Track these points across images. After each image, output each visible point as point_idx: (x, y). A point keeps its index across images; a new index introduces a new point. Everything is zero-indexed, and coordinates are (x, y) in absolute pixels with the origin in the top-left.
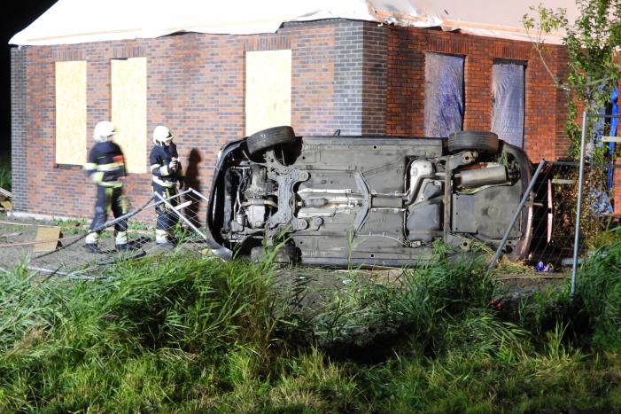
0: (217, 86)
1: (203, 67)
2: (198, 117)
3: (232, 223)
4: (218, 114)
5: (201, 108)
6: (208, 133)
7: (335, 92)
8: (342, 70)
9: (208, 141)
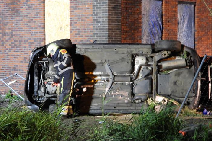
0: (30, 18)
1: (22, 8)
2: (20, 35)
3: (39, 92)
4: (30, 33)
5: (21, 29)
6: (25, 43)
7: (93, 20)
8: (97, 8)
9: (25, 47)
